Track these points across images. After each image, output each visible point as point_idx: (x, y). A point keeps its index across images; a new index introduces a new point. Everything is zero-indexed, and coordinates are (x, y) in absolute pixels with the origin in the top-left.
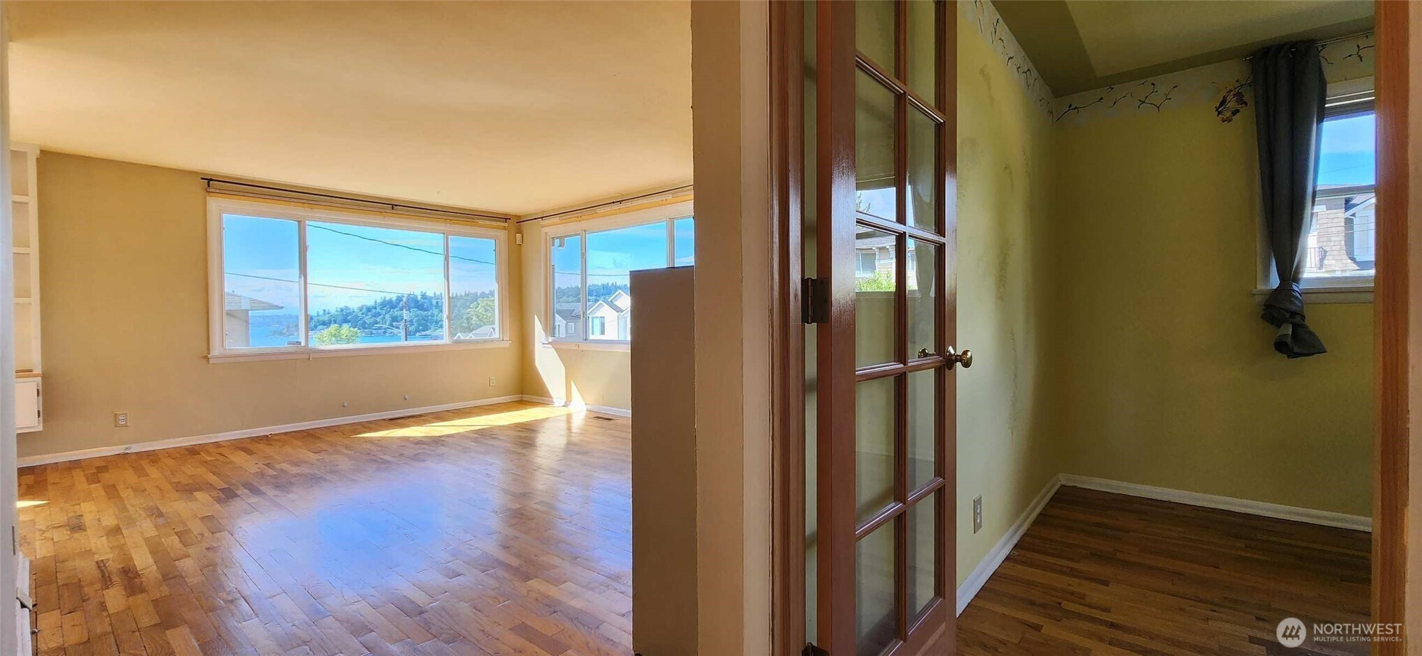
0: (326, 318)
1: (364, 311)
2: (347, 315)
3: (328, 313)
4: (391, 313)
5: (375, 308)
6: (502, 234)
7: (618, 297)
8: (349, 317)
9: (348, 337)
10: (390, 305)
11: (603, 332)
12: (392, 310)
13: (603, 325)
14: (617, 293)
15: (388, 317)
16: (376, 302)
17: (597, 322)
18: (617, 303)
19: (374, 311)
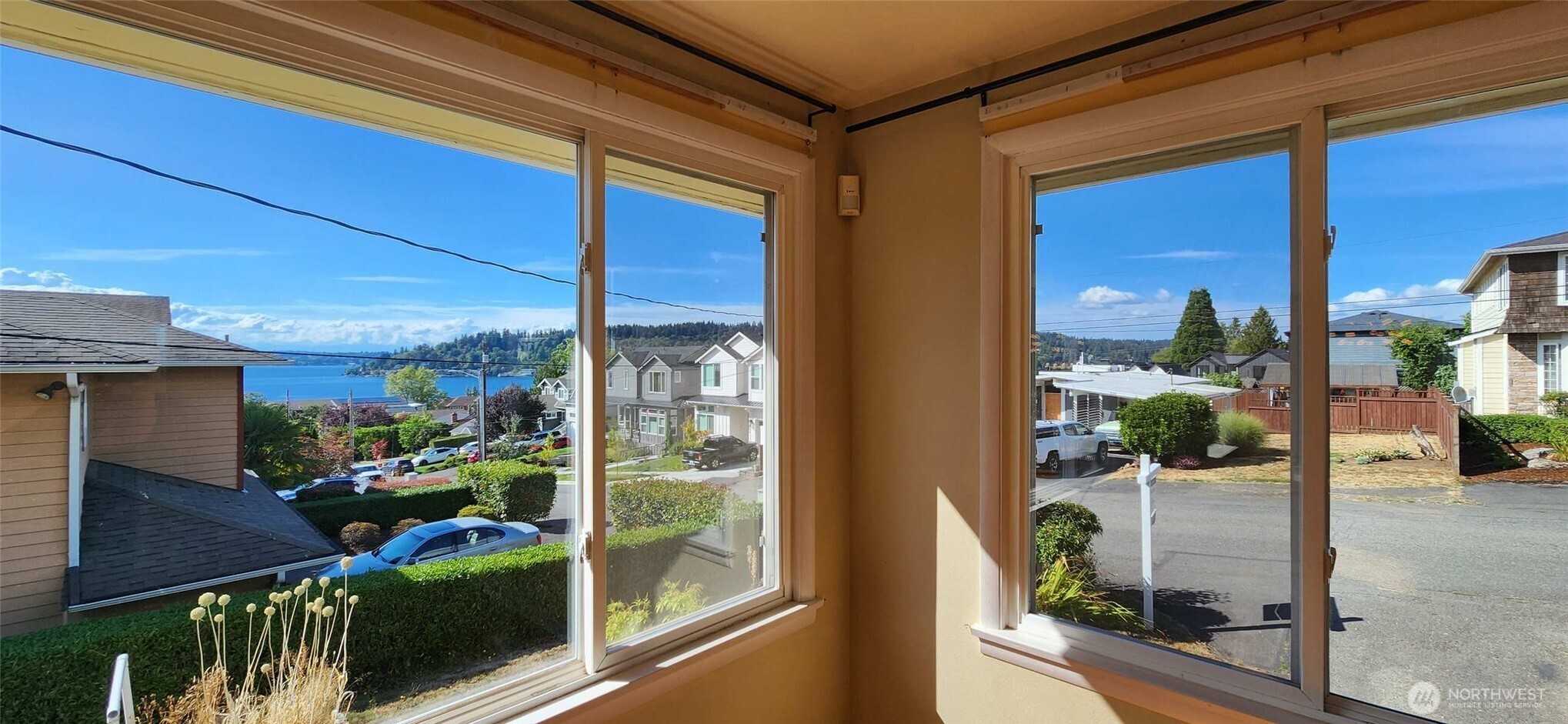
0: (403, 356)
1: (443, 349)
2: (426, 353)
3: (406, 351)
4: (472, 352)
5: (456, 347)
6: (794, 170)
7: (737, 340)
8: (428, 356)
9: (423, 379)
10: (469, 342)
11: (717, 383)
12: (473, 348)
13: (717, 374)
14: (737, 335)
15: (468, 356)
16: (456, 340)
17: (711, 371)
18: (736, 348)
19: (454, 349)
